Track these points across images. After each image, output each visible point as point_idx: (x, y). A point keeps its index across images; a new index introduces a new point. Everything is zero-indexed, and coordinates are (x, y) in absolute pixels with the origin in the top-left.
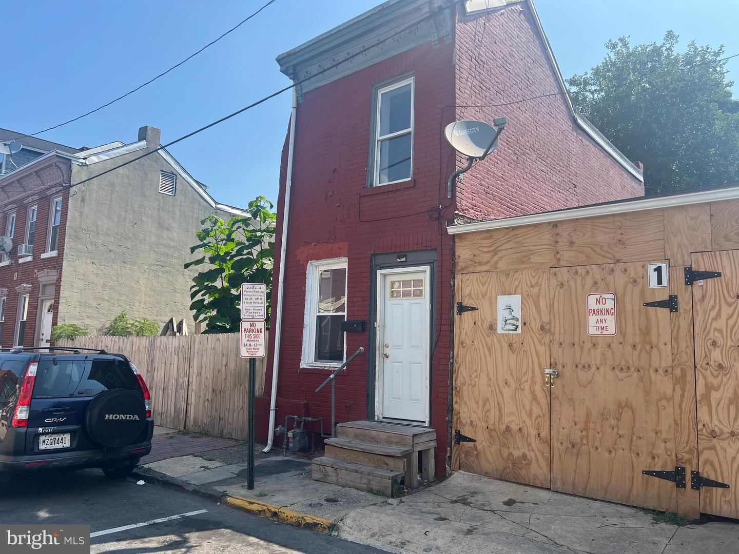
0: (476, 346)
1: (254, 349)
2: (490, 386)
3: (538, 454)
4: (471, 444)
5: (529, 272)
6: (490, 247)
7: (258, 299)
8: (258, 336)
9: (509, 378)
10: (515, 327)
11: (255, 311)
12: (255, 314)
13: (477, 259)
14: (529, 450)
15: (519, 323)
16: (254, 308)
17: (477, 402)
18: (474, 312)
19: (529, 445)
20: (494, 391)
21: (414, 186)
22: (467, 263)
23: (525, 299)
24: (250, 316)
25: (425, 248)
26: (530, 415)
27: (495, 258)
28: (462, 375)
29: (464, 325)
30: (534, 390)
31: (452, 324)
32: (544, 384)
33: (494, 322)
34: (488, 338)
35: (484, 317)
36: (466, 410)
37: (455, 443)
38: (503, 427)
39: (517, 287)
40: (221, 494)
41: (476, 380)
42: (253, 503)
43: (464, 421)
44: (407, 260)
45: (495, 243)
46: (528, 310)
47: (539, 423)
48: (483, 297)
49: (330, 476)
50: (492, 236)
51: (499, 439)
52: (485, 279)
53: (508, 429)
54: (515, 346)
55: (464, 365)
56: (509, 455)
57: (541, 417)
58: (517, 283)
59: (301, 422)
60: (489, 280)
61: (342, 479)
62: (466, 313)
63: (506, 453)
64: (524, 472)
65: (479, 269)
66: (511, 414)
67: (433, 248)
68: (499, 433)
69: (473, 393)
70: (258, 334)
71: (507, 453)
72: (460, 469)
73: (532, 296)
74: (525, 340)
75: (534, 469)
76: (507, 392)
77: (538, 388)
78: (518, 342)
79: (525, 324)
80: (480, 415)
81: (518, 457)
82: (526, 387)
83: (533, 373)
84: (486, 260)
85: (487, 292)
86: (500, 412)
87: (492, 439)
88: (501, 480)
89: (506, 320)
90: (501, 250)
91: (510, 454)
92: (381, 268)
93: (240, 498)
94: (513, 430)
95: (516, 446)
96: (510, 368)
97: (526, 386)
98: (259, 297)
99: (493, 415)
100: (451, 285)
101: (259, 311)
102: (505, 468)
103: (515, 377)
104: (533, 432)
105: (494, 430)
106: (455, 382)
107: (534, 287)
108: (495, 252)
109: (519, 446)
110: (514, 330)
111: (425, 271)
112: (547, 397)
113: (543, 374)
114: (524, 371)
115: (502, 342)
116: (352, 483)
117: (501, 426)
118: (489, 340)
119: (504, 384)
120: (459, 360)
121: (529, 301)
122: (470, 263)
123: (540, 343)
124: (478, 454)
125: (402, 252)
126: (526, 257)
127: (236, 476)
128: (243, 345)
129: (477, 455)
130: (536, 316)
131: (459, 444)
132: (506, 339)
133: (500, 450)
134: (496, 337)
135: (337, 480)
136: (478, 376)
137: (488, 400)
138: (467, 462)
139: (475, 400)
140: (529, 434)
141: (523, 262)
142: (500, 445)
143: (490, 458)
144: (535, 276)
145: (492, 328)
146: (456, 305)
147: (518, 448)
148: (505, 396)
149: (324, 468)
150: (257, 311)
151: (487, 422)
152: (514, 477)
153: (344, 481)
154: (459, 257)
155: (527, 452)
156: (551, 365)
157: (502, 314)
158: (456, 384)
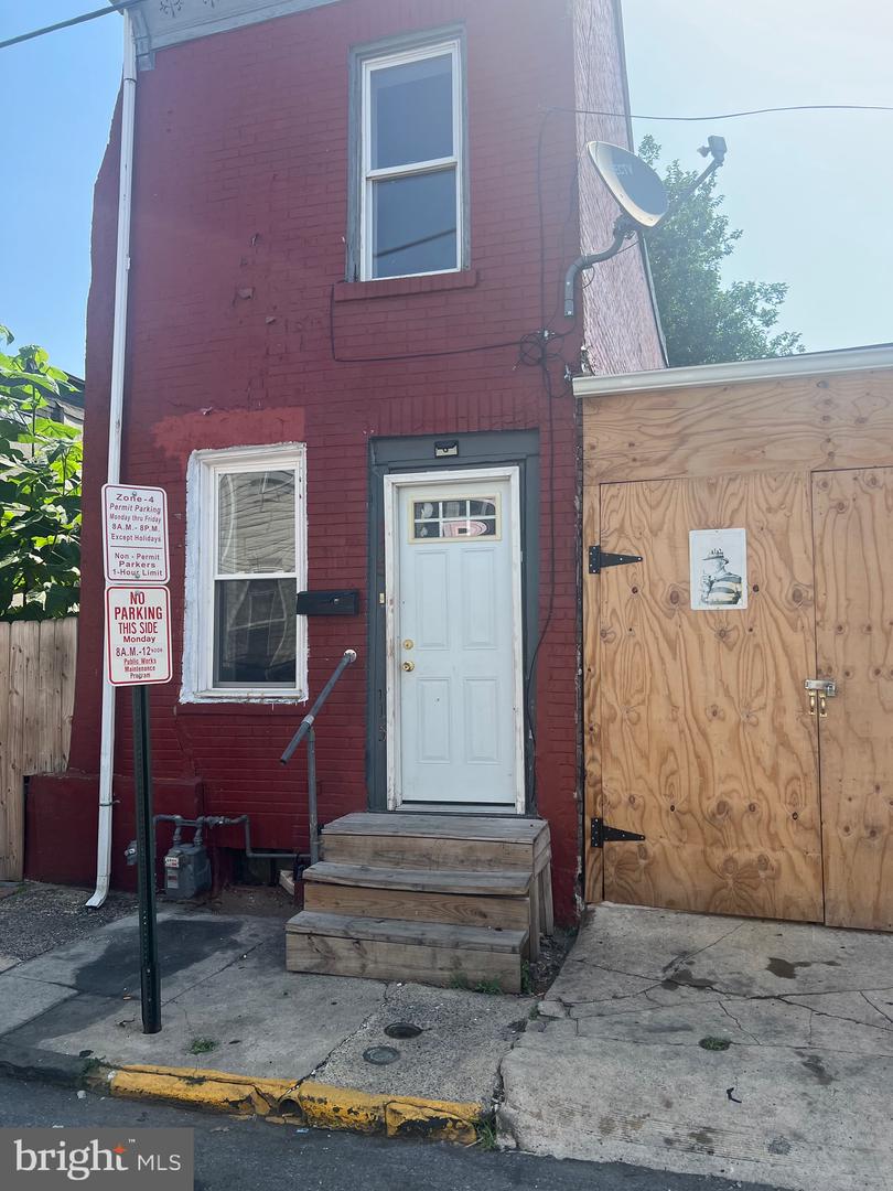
0: (638, 638)
1: (143, 661)
2: (675, 720)
3: (795, 855)
4: (633, 845)
5: (763, 480)
6: (668, 425)
7: (147, 527)
8: (151, 628)
9: (722, 702)
10: (733, 595)
11: (140, 561)
12: (140, 569)
13: (637, 452)
14: (774, 850)
15: (744, 588)
16: (139, 551)
17: (645, 756)
18: (631, 567)
19: (773, 837)
20: (687, 731)
21: (476, 286)
22: (612, 462)
23: (754, 537)
24: (128, 573)
25: (510, 427)
26: (774, 775)
27: (682, 452)
28: (605, 701)
29: (606, 595)
30: (782, 726)
31: (579, 594)
32: (804, 710)
33: (683, 586)
34: (667, 620)
35: (657, 578)
36: (617, 773)
37: (592, 845)
38: (711, 805)
39: (735, 511)
40: (81, 1066)
41: (642, 709)
42: (201, 1081)
43: (612, 798)
44: (462, 454)
45: (680, 419)
46: (763, 561)
47: (794, 792)
48: (654, 533)
49: (340, 958)
50: (675, 402)
51: (702, 830)
52: (658, 494)
53: (723, 807)
54: (733, 635)
55: (610, 678)
56: (726, 861)
57: (799, 779)
58: (734, 503)
59: (195, 829)
60: (667, 496)
61: (376, 962)
62: (611, 569)
63: (718, 857)
64: (762, 893)
65: (643, 473)
66: (729, 776)
67: (529, 426)
68: (699, 817)
69: (634, 738)
70: (152, 621)
71: (723, 858)
72: (604, 900)
73: (771, 531)
74: (757, 623)
75: (786, 886)
76: (717, 731)
77: (790, 722)
78: (741, 628)
79: (756, 589)
80: (654, 783)
81: (749, 865)
82: (762, 719)
83: (778, 688)
84: (658, 455)
85: (663, 522)
86: (702, 774)
87: (685, 831)
88: (706, 913)
89: (712, 583)
90: (697, 433)
91: (730, 859)
92: (392, 471)
93: (148, 1068)
94: (735, 811)
95: (743, 842)
96: (723, 683)
97: (764, 719)
98: (151, 524)
99: (685, 784)
100: (575, 507)
101: (151, 561)
102: (716, 891)
103: (736, 700)
104: (782, 811)
105: (690, 812)
106: (589, 715)
107: (776, 511)
108: (682, 438)
109: (751, 842)
110: (730, 603)
111: (507, 479)
112: (810, 736)
113: (800, 689)
114: (757, 683)
115: (703, 628)
116: (406, 972)
117: (705, 803)
118: (671, 626)
119: (710, 715)
120: (597, 669)
121: (765, 543)
122: (618, 461)
123: (794, 627)
124: (649, 864)
125: (451, 434)
126: (754, 448)
127: (75, 992)
128: (113, 652)
129: (647, 867)
130: (782, 571)
131: (601, 846)
132: (712, 621)
133: (704, 852)
134: (689, 618)
135: (364, 967)
136: (646, 702)
137: (672, 750)
138: (622, 882)
139: (641, 752)
140: (772, 814)
141: (748, 460)
142: (705, 844)
143: (680, 871)
144: (777, 488)
145: (677, 598)
146: (586, 553)
147: (748, 846)
148: (714, 740)
149: (323, 941)
150: (146, 561)
151: (671, 796)
152: (739, 906)
153: (382, 967)
154: (593, 448)
155: (769, 854)
156: (818, 671)
157: (700, 569)
158: (590, 721)
